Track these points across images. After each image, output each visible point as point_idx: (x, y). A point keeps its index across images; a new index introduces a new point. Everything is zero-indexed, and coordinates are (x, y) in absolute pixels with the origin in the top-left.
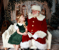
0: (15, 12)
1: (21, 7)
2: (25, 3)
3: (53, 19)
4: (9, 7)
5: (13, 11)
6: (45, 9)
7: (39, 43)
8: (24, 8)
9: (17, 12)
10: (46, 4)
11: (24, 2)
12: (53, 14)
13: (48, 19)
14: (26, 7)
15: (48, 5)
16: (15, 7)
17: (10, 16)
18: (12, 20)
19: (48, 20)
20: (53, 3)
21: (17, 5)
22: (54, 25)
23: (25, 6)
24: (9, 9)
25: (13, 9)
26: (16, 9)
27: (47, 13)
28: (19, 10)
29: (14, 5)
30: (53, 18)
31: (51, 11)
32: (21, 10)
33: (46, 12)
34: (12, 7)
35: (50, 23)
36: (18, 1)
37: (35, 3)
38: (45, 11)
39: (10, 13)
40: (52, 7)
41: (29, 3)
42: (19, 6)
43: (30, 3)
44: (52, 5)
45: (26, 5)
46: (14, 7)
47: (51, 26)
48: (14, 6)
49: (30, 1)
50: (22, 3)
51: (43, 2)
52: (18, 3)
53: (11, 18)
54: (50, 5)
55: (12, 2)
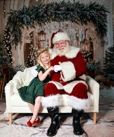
0: (23, 47)
1: (37, 35)
2: (45, 27)
3: (110, 60)
4: (7, 36)
5: (17, 45)
6: (90, 39)
7: (76, 98)
8: (42, 38)
9: (27, 46)
10: (93, 29)
11: (42, 24)
12: (108, 51)
13: (97, 61)
14: (47, 36)
15: (96, 30)
16: (23, 35)
17: (10, 56)
18: (14, 65)
19: (99, 63)
20: (108, 25)
21: (26, 32)
22: (113, 75)
23: (45, 34)
24: (9, 40)
25: (17, 40)
26: (25, 40)
27: (94, 49)
28: (32, 43)
29: (20, 30)
30: (108, 58)
31: (103, 43)
32: (35, 42)
33: (92, 46)
34: (16, 36)
35: (104, 70)
36: (28, 23)
37: (67, 25)
38: (92, 43)
39: (10, 48)
40: (106, 34)
41: (53, 27)
42: (32, 33)
43: (55, 27)
44: (106, 30)
45: (46, 31)
46: (20, 37)
47: (106, 76)
48: (20, 33)
49: (56, 22)
50: (38, 27)
51: (86, 24)
52: (29, 26)
53: (11, 60)
54: (101, 31)
55: (16, 25)
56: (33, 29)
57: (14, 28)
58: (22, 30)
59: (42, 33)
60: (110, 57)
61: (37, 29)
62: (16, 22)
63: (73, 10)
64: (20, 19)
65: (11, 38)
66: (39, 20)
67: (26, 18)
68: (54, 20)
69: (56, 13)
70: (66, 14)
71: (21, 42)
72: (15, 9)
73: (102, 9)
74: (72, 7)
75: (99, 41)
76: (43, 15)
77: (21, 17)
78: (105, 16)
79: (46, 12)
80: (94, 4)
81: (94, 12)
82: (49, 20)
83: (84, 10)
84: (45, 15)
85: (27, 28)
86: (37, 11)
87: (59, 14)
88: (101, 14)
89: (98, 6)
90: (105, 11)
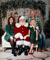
0: (7, 19)
1: (14, 14)
2: (18, 10)
3: (47, 27)
11: (17, 9)
12: (46, 22)
15: (41, 13)
16: (7, 14)
17: (1, 24)
18: (3, 28)
21: (9, 13)
22: (48, 33)
23: (18, 14)
24: (0, 16)
25: (5, 16)
31: (44, 19)
36: (10, 8)
37: (28, 10)
39: (1, 20)
40: (45, 15)
41: (21, 11)
42: (12, 13)
44: (45, 13)
45: (18, 13)
46: (6, 15)
49: (23, 9)
51: (36, 10)
52: (10, 10)
53: (2, 25)
54: (43, 13)
55: (4, 9)
56: (12, 12)
57: (3, 10)
58: (7, 11)
59: (16, 13)
60: (47, 25)
61: (14, 11)
62: (4, 8)
63: (30, 3)
64: (6, 6)
65: (2, 15)
66: (15, 7)
67: (9, 6)
68: (22, 8)
69: (23, 4)
70: (28, 5)
71: (6, 17)
72: (4, 1)
73: (44, 3)
74: (30, 2)
75: (42, 18)
76: (17, 5)
77: (7, 5)
78: (45, 6)
79: (18, 4)
80: (40, 1)
81: (40, 5)
82: (19, 7)
83: (36, 3)
84: (18, 5)
85: (10, 11)
86: (14, 3)
87: (24, 5)
88: (43, 5)
89: (42, 2)
90: (45, 4)
